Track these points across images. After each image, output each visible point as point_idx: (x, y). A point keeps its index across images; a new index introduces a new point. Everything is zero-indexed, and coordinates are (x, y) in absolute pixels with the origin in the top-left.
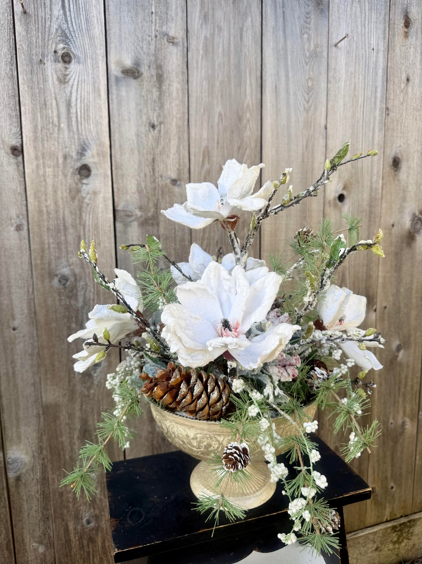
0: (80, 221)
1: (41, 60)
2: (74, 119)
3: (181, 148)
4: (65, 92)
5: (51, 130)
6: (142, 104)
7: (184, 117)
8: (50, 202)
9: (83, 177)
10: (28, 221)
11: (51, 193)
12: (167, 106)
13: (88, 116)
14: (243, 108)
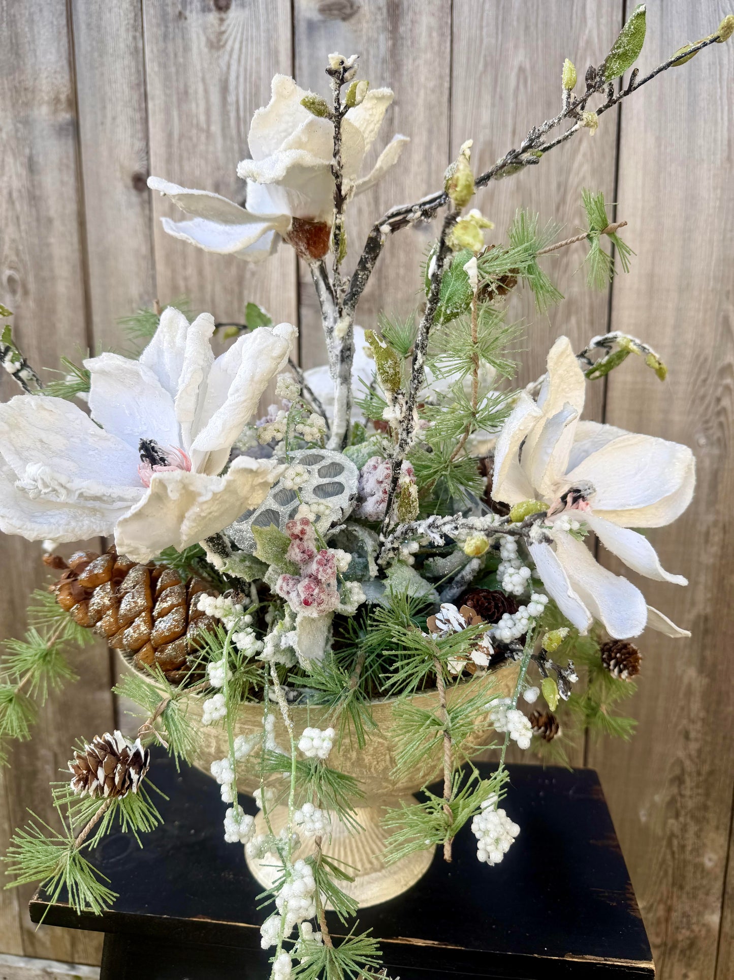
1: (180, 13)
2: (233, 115)
3: (434, 150)
4: (219, 65)
5: (195, 139)
7: (441, 85)
8: (191, 271)
12: (408, 66)
14: (578, 48)
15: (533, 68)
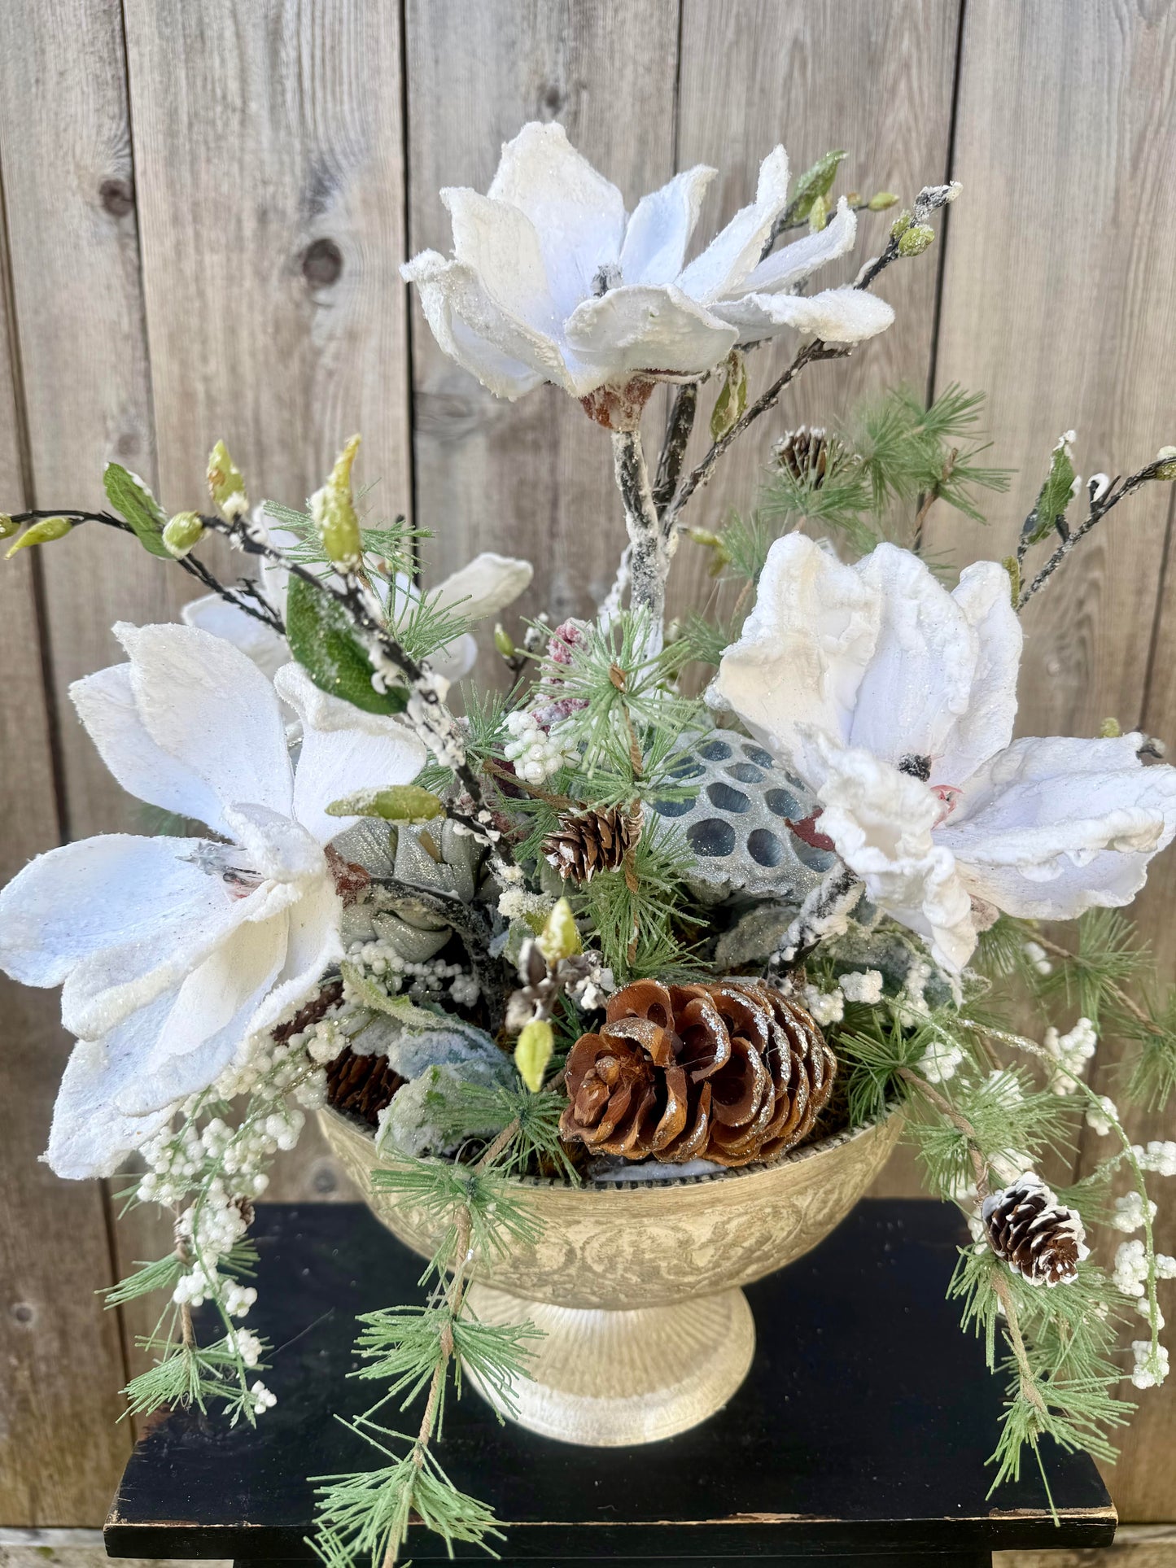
0: (306, 429)
2: (290, 84)
5: (219, 123)
6: (518, 19)
7: (663, 59)
8: (216, 365)
9: (316, 283)
10: (151, 426)
11: (220, 336)
12: (604, 21)
13: (334, 70)
14: (890, 16)
15: (816, 43)
